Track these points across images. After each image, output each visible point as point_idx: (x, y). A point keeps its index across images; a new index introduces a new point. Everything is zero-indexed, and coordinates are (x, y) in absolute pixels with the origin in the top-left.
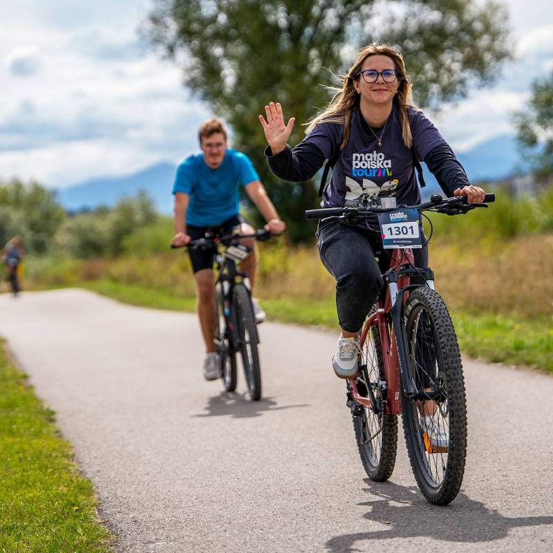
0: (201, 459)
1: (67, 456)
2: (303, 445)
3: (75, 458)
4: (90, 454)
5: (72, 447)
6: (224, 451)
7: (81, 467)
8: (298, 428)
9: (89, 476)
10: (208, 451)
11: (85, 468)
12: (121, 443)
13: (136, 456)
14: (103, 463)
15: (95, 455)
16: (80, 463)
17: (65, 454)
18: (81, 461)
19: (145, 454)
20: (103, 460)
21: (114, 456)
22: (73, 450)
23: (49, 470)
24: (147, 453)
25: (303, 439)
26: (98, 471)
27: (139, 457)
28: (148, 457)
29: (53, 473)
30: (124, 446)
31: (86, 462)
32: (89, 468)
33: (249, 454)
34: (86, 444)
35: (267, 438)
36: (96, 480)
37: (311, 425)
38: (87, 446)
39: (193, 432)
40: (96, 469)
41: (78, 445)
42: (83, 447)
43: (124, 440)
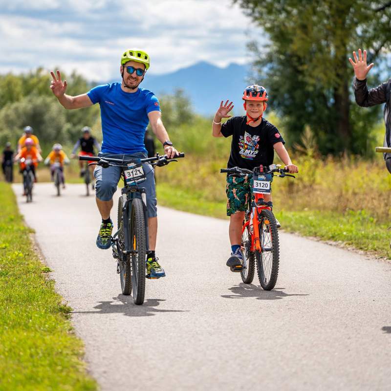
0: (204, 368)
1: (77, 355)
2: (304, 362)
3: (85, 356)
4: (99, 354)
5: (82, 346)
6: (227, 362)
7: (89, 367)
8: (302, 345)
9: (96, 376)
10: (211, 361)
12: (130, 346)
13: (143, 360)
14: (110, 364)
15: (104, 356)
16: (89, 362)
17: (76, 352)
18: (89, 360)
19: (151, 359)
20: (111, 361)
21: (122, 358)
22: (84, 349)
23: (59, 368)
24: (154, 357)
25: (305, 356)
26: (105, 372)
27: (145, 361)
28: (154, 362)
29: (62, 371)
30: (132, 348)
33: (250, 367)
34: (97, 344)
35: (270, 352)
36: (102, 381)
37: (315, 343)
38: (98, 346)
39: (200, 340)
40: (103, 369)
41: (89, 344)
42: (94, 346)
43: (133, 342)
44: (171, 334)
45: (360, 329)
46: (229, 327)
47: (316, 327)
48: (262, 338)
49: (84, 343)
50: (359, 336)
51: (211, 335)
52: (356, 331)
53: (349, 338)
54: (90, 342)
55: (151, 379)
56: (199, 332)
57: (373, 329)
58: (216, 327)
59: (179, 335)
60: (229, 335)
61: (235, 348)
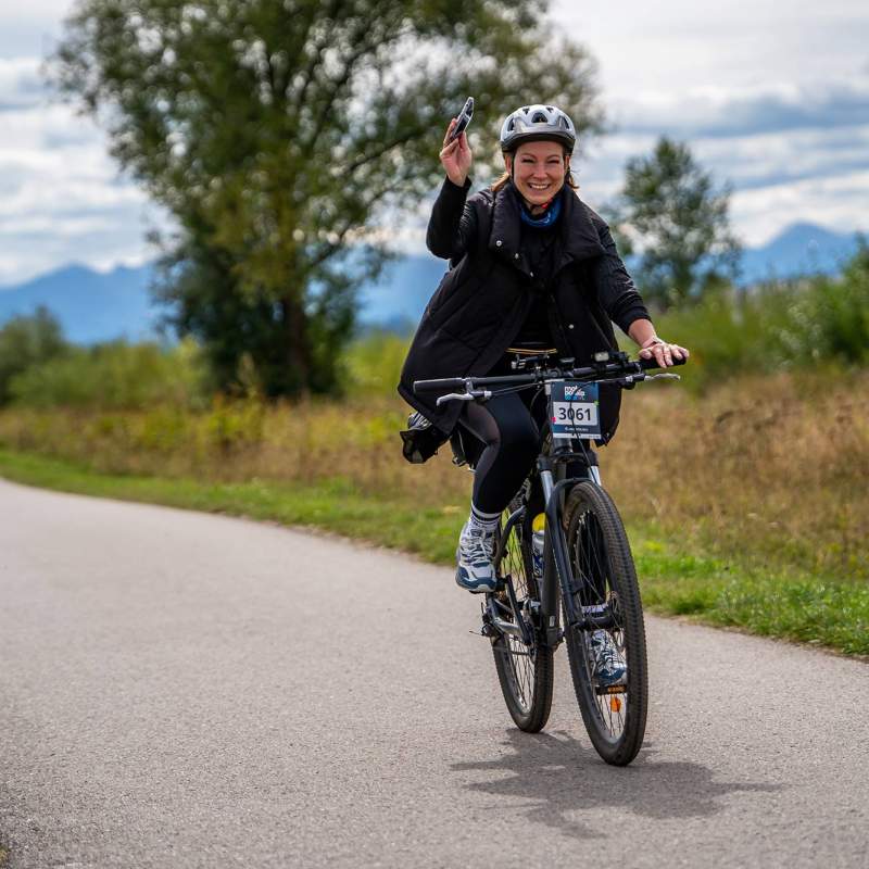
2: (286, 713)
8: (278, 687)
12: (12, 706)
13: (36, 726)
19: (48, 723)
25: (285, 703)
27: (40, 728)
28: (53, 728)
30: (16, 708)
35: (231, 701)
37: (297, 682)
39: (121, 690)
43: (16, 700)
46: (163, 667)
48: (216, 680)
50: (360, 667)
51: (136, 681)
52: (356, 660)
53: (347, 672)
56: (116, 677)
58: (142, 668)
59: (87, 683)
60: (164, 678)
61: (176, 698)
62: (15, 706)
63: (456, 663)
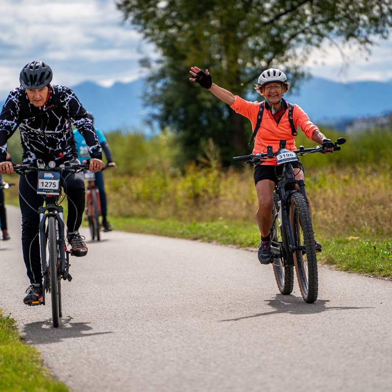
0: (167, 368)
1: (36, 361)
2: (264, 358)
3: (44, 362)
4: (58, 360)
5: (39, 354)
6: (188, 361)
7: (53, 372)
8: (256, 343)
9: (62, 379)
10: (173, 361)
11: (57, 373)
12: (86, 351)
13: (104, 363)
14: (73, 368)
15: (64, 361)
16: (50, 368)
17: (34, 359)
18: (50, 366)
19: (112, 362)
20: (72, 366)
21: (82, 362)
22: (41, 356)
23: (25, 373)
24: (114, 360)
25: (263, 352)
26: (70, 376)
27: (107, 364)
28: (115, 364)
29: (28, 376)
30: (89, 353)
31: (55, 367)
32: (60, 373)
33: (212, 364)
34: (52, 351)
35: (227, 350)
36: (70, 383)
37: (268, 340)
38: (54, 353)
39: (154, 343)
40: (67, 374)
41: (43, 352)
42: (50, 354)
43: (88, 348)
44: (123, 339)
45: (307, 326)
46: (178, 330)
47: (264, 326)
48: (215, 338)
49: (39, 351)
50: (308, 332)
51: (163, 338)
52: (305, 328)
53: (300, 335)
54: (45, 350)
55: (119, 380)
56: (149, 336)
57: (320, 325)
58: (165, 331)
59: (131, 339)
60: (181, 337)
61: (191, 349)
62: (88, 352)
63: (371, 330)
